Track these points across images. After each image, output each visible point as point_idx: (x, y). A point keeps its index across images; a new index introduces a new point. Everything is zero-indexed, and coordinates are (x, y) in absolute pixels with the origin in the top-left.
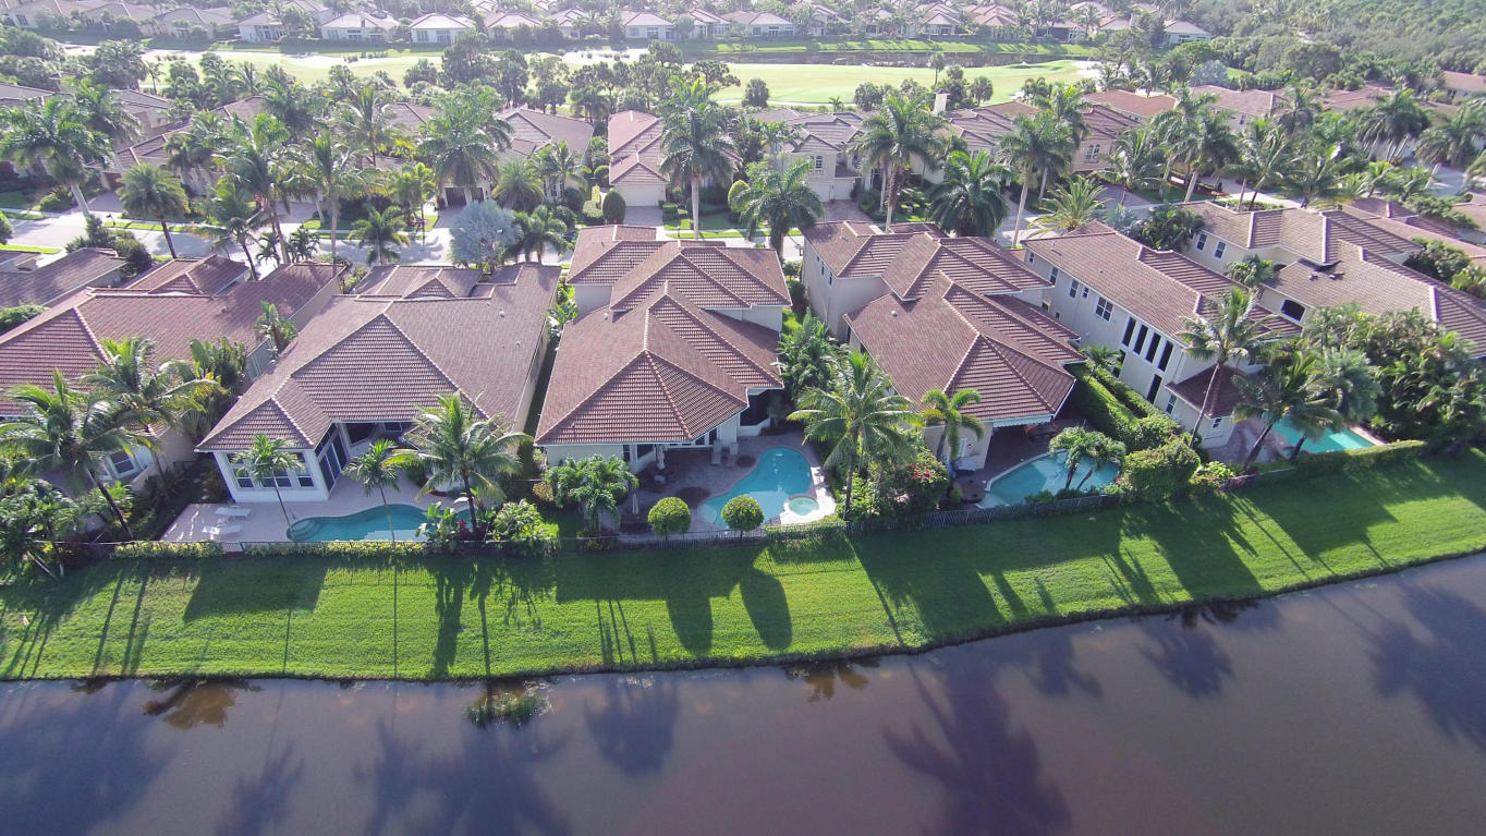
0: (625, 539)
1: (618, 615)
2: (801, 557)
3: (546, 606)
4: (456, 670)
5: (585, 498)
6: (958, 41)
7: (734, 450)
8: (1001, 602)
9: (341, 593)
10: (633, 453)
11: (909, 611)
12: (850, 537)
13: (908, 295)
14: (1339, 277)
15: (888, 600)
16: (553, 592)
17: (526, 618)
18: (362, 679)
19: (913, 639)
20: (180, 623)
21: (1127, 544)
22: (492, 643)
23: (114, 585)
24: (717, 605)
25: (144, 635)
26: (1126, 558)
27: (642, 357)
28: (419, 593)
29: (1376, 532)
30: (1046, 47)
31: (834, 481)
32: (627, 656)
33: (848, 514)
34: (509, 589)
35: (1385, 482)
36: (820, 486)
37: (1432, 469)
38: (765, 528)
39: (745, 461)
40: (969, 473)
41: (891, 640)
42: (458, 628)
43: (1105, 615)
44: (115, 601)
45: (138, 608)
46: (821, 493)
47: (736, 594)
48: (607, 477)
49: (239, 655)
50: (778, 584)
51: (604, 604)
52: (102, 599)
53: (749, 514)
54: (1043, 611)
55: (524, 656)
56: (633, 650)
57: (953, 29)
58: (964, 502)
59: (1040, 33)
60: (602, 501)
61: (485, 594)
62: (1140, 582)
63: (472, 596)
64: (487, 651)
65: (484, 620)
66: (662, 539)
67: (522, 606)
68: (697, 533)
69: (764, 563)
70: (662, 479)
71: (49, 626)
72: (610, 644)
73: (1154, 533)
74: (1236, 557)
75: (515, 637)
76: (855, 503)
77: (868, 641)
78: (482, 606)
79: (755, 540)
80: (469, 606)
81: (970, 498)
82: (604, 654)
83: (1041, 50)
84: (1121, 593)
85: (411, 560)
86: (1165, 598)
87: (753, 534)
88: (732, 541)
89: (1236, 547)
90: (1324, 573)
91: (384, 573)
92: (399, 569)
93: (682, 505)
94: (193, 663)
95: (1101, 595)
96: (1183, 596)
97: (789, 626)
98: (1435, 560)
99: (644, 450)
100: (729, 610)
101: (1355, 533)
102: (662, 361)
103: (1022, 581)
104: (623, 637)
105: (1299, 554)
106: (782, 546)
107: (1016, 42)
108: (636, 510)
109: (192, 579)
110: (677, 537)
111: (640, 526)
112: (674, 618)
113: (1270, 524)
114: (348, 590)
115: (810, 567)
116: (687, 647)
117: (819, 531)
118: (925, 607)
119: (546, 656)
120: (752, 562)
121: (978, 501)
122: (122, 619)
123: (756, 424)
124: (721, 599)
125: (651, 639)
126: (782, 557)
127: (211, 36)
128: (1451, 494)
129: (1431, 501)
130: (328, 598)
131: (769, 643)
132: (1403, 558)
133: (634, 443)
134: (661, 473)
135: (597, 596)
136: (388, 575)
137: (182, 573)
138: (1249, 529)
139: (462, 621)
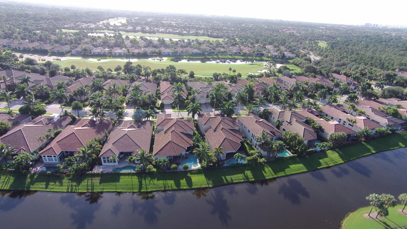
0: (167, 171)
1: (166, 182)
2: (195, 174)
3: (155, 181)
4: (142, 191)
5: (161, 165)
6: (239, 56)
7: (184, 156)
8: (225, 180)
9: (123, 180)
10: (168, 157)
11: (211, 182)
12: (202, 171)
13: (215, 129)
14: (291, 125)
15: (207, 180)
16: (156, 179)
17: (152, 183)
18: (128, 192)
19: (210, 186)
20: (99, 184)
21: (246, 172)
22: (147, 187)
23: (87, 179)
24: (181, 181)
25: (94, 186)
26: (245, 174)
27: (170, 141)
28: (135, 179)
29: (287, 170)
30: (259, 58)
31: (201, 162)
32: (168, 188)
33: (202, 167)
34: (149, 179)
35: (290, 161)
36: (198, 162)
37: (298, 159)
38: (189, 169)
39: (186, 158)
40: (223, 160)
41: (207, 186)
42: (142, 185)
43: (241, 183)
44: (88, 181)
45: (92, 182)
46: (198, 163)
47: (184, 179)
48: (165, 161)
49: (109, 189)
50: (191, 178)
51: (164, 181)
52: (86, 180)
53: (186, 167)
54: (231, 182)
55: (152, 189)
56: (169, 187)
57: (238, 53)
58: (221, 165)
59: (258, 54)
60: (164, 165)
61: (146, 179)
62: (247, 177)
63: (144, 180)
64: (147, 188)
65: (146, 183)
66: (173, 171)
67: (152, 181)
68: (178, 170)
69: (189, 175)
70: (172, 161)
71: (79, 185)
72: (165, 187)
73: (251, 170)
74: (263, 174)
75: (151, 186)
76: (203, 165)
77: (204, 186)
78: (145, 182)
79: (187, 171)
80: (143, 181)
81: (222, 164)
82: (164, 188)
83: (258, 58)
84: (244, 179)
85: (133, 174)
86: (250, 180)
87: (187, 170)
88: (183, 171)
89: (263, 172)
90: (276, 176)
91: (130, 176)
92: (132, 176)
93: (176, 166)
94: (102, 190)
95: (240, 180)
96: (253, 180)
97: (192, 184)
98: (294, 174)
99: (169, 157)
100: (183, 182)
101: (283, 170)
102: (173, 142)
103: (228, 178)
104: (167, 186)
105: (273, 173)
106: (192, 172)
107: (252, 56)
108: (169, 166)
109: (99, 177)
110: (175, 171)
111: (169, 169)
112: (175, 183)
113: (270, 169)
114: (124, 179)
115: (196, 175)
116: (177, 187)
117: (197, 170)
118: (213, 182)
119: (156, 188)
120: (187, 174)
121: (224, 165)
122: (90, 183)
123: (188, 151)
124: (182, 180)
125: (171, 186)
126: (191, 174)
127: (65, 53)
128: (300, 164)
129: (297, 165)
130: (121, 180)
131: (189, 186)
132: (289, 174)
133: (168, 156)
134: (172, 160)
135: (163, 180)
136: (130, 177)
137: (97, 177)
138: (266, 169)
139: (143, 183)
